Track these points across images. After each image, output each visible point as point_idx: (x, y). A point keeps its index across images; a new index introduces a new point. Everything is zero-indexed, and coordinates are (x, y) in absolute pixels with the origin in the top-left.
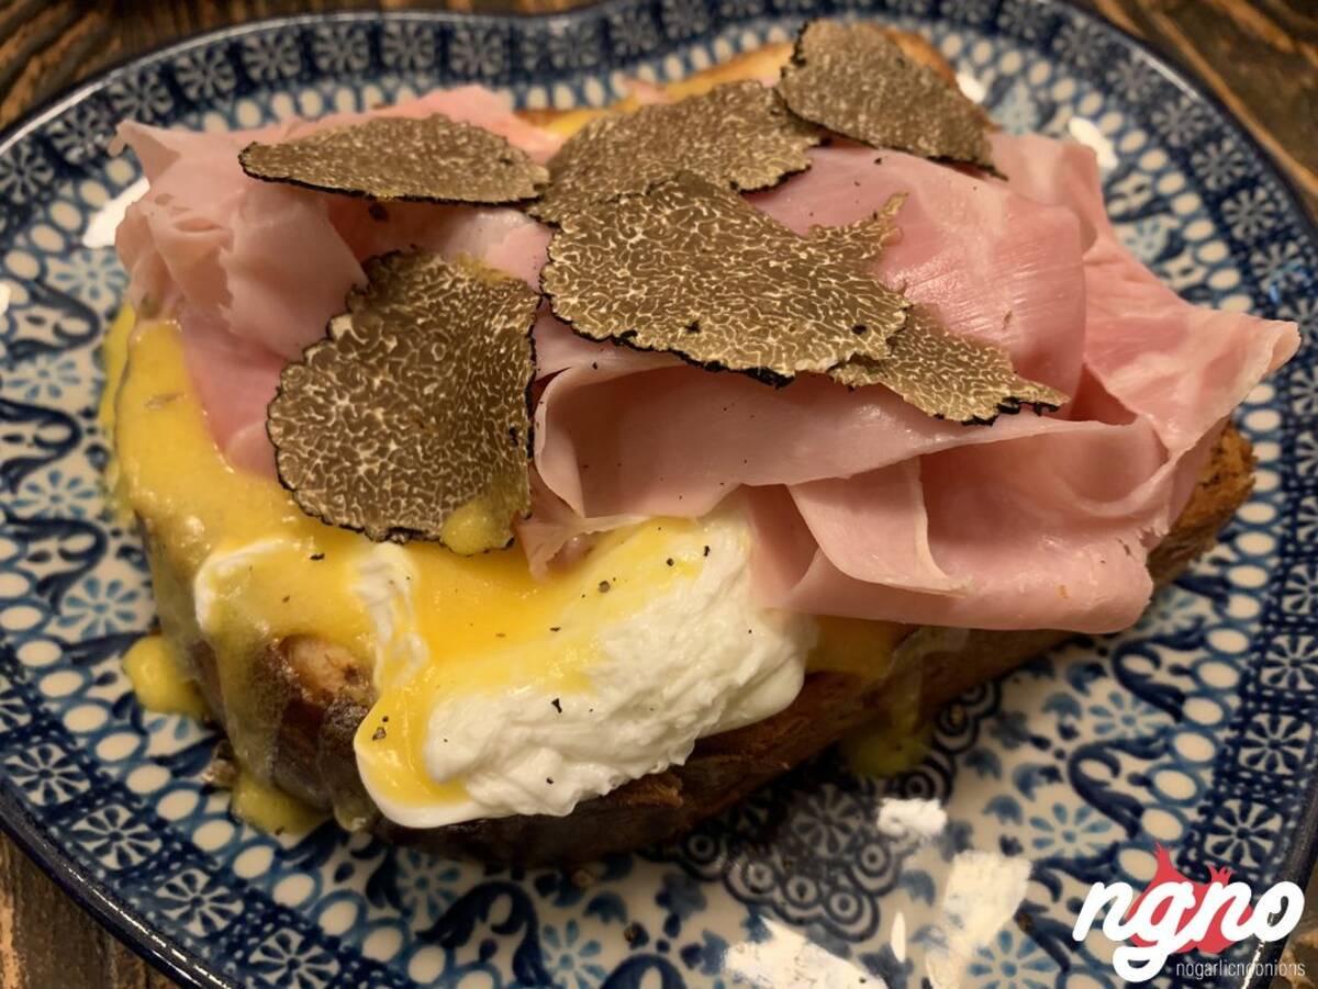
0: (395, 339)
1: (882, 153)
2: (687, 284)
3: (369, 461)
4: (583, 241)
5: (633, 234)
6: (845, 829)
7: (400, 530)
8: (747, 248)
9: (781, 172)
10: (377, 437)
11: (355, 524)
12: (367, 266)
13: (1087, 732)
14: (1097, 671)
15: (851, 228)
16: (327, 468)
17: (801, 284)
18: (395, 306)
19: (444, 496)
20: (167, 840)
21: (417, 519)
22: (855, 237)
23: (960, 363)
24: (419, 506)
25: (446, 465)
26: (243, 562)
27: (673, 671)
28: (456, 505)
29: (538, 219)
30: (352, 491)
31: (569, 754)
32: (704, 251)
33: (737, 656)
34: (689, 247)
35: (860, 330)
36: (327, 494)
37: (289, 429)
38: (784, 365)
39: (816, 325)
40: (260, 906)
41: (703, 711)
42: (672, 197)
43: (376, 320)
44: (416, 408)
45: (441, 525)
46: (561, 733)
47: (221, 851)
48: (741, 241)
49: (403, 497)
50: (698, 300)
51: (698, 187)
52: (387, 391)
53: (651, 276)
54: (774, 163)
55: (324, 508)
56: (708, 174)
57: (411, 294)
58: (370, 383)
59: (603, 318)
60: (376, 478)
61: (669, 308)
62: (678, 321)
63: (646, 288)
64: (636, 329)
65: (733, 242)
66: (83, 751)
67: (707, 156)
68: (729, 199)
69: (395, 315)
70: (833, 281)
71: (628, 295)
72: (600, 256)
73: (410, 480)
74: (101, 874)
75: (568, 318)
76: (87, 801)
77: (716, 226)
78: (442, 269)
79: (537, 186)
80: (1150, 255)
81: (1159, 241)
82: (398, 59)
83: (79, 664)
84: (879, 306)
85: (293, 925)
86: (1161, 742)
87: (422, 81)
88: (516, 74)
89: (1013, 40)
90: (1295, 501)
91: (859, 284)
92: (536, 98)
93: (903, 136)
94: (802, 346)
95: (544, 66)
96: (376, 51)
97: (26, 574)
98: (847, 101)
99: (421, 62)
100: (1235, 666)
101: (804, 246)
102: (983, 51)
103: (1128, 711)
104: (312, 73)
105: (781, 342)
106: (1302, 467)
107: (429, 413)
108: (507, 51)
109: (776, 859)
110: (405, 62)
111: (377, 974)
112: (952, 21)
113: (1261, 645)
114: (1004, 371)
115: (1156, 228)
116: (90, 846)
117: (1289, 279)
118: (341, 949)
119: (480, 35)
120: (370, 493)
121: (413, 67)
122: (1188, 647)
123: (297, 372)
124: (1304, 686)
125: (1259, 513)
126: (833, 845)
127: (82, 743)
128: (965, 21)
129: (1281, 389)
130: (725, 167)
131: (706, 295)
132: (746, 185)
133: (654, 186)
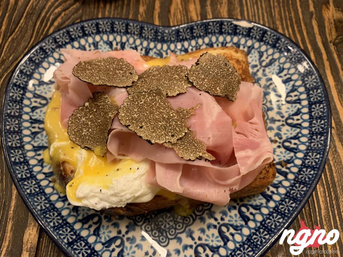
0: (95, 109)
1: (203, 92)
2: (146, 116)
3: (85, 132)
4: (131, 101)
5: (141, 102)
6: (169, 224)
7: (87, 147)
8: (161, 110)
9: (178, 93)
10: (88, 128)
11: (79, 144)
12: (93, 94)
13: (227, 220)
14: (235, 208)
15: (187, 109)
16: (77, 132)
17: (167, 122)
18: (97, 103)
19: (97, 143)
20: (40, 189)
21: (91, 146)
22: (187, 112)
23: (194, 146)
24: (92, 143)
25: (98, 137)
26: (59, 145)
27: (123, 191)
28: (98, 145)
29: (128, 92)
30: (80, 137)
31: (101, 199)
32: (153, 109)
33: (137, 191)
34: (151, 108)
35: (173, 136)
36: (75, 137)
37: (72, 123)
38: (153, 140)
39: (164, 133)
40: (52, 206)
41: (127, 200)
42: (153, 95)
43: (93, 105)
44: (96, 124)
45: (94, 148)
46: (101, 196)
47: (49, 194)
49: (89, 140)
50: (146, 121)
51: (159, 93)
52: (92, 119)
53: (140, 112)
54: (178, 90)
55: (74, 140)
56: (164, 90)
57: (100, 101)
58: (89, 117)
59: (126, 120)
60: (86, 136)
61: (139, 121)
62: (139, 125)
63: (138, 115)
64: (131, 125)
65: (160, 108)
66: (31, 168)
67: (165, 85)
68: (164, 98)
69: (97, 105)
70: (174, 123)
71: (134, 116)
72: (133, 105)
73: (92, 138)
74: (26, 193)
75: (120, 119)
76: (28, 178)
77: (158, 104)
78: (107, 98)
79: (133, 82)
80: (292, 113)
81: (295, 110)
82: (131, 31)
83: (35, 151)
84: (180, 131)
85: (57, 212)
86: (240, 228)
87: (136, 37)
88: (155, 40)
89: (278, 50)
90: (295, 184)
91: (179, 124)
92: (159, 46)
93: (213, 86)
94: (159, 137)
95: (162, 39)
96: (127, 29)
97: (31, 131)
98: (204, 75)
99: (136, 33)
100: (263, 217)
101: (173, 113)
102: (271, 51)
103: (237, 219)
104: (112, 31)
105: (156, 135)
106: (300, 176)
107: (98, 125)
108: (155, 34)
109: (153, 226)
110: (133, 32)
111: (68, 225)
112: (265, 42)
113: (270, 214)
114: (203, 149)
115: (295, 107)
116: (26, 187)
117: (319, 129)
118: (64, 218)
119: (149, 29)
120: (84, 138)
121: (134, 33)
122: (256, 209)
123: (77, 111)
124: (273, 226)
125: (286, 184)
126: (165, 226)
127: (31, 167)
128: (268, 43)
129: (305, 156)
130: (168, 89)
131: (148, 120)
132: (169, 95)
133: (151, 91)
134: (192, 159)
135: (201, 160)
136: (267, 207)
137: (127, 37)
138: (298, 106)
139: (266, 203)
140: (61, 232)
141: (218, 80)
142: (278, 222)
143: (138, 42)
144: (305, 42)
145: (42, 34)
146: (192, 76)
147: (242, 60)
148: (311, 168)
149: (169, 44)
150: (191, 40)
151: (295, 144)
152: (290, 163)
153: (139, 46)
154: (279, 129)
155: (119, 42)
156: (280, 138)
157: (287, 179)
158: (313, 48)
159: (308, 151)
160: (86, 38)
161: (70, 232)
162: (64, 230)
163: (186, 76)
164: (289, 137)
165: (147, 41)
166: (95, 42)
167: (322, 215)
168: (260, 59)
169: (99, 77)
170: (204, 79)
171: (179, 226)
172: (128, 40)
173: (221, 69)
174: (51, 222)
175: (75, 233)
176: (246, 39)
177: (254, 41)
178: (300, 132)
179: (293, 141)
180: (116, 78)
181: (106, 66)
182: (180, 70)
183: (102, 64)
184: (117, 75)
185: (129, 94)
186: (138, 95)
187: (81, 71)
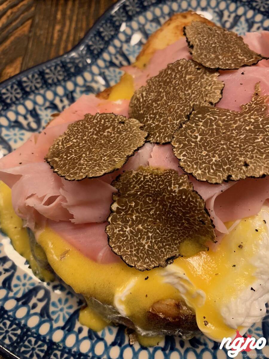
0: (133, 202)
3: (147, 243)
5: (196, 137)
7: (168, 259)
8: (235, 126)
9: (220, 91)
10: (144, 234)
11: (156, 265)
12: (113, 185)
15: (252, 101)
16: (138, 253)
17: (262, 132)
18: (128, 192)
19: (174, 242)
21: (170, 253)
24: (168, 248)
25: (170, 232)
26: (128, 293)
28: (179, 243)
29: (158, 144)
32: (224, 133)
34: (217, 134)
36: (143, 261)
37: (120, 248)
42: (198, 117)
43: (124, 200)
44: (150, 219)
45: (178, 250)
46: (257, 295)
48: (231, 124)
49: (162, 249)
50: (238, 153)
51: (203, 110)
52: (138, 218)
53: (214, 150)
54: (215, 89)
55: (145, 266)
56: (200, 103)
57: (132, 186)
58: (132, 219)
59: (215, 174)
60: (151, 247)
61: (231, 160)
62: (239, 164)
63: (217, 155)
64: (229, 174)
66: (93, 357)
67: (193, 95)
68: (216, 110)
69: (129, 195)
71: (214, 161)
72: (193, 150)
75: (205, 180)
77: (220, 122)
78: (137, 174)
82: (31, 88)
83: (70, 331)
87: (42, 91)
88: (70, 75)
92: (80, 80)
93: (234, 58)
95: (77, 69)
96: (23, 89)
97: (35, 314)
99: (38, 86)
101: (249, 116)
104: (7, 106)
107: (155, 219)
108: (63, 70)
110: (33, 88)
119: (53, 68)
120: (153, 253)
121: (37, 88)
123: (109, 228)
127: (90, 354)
130: (202, 97)
131: (239, 149)
132: (214, 102)
133: (188, 117)
137: (30, 100)
141: (228, 48)
143: (50, 95)
146: (205, 63)
149: (89, 69)
150: (107, 48)
153: (54, 99)
155: (27, 114)
163: (198, 69)
165: (60, 85)
169: (105, 156)
170: (218, 58)
172: (35, 103)
173: (214, 35)
176: (159, 7)
177: (169, 3)
180: (116, 141)
181: (82, 140)
182: (182, 68)
183: (74, 141)
184: (112, 137)
185: (164, 144)
186: (181, 133)
187: (73, 169)
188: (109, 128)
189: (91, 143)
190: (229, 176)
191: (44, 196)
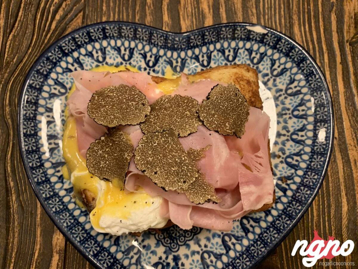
0: (111, 144)
1: (212, 132)
2: (159, 160)
3: (103, 164)
4: (146, 142)
5: (155, 143)
6: (179, 233)
7: (105, 179)
8: (174, 154)
9: (190, 133)
10: (105, 160)
11: (98, 176)
15: (197, 151)
16: (95, 164)
17: (179, 167)
18: (112, 138)
19: (114, 174)
20: (64, 206)
21: (108, 177)
22: (197, 153)
23: (204, 188)
24: (109, 175)
25: (115, 169)
26: (80, 175)
29: (142, 130)
30: (98, 170)
31: (121, 227)
32: (166, 152)
33: (153, 222)
34: (164, 150)
35: (184, 182)
36: (94, 169)
37: (90, 156)
38: (167, 187)
39: (177, 179)
40: (76, 221)
42: (166, 135)
43: (108, 139)
44: (113, 157)
45: (112, 179)
47: (72, 209)
48: (173, 151)
49: (107, 172)
50: (160, 165)
51: (172, 134)
52: (108, 152)
53: (155, 155)
54: (189, 130)
55: (93, 172)
56: (176, 130)
57: (116, 137)
58: (106, 150)
59: (142, 165)
60: (103, 167)
61: (154, 166)
62: (154, 170)
63: (152, 158)
66: (53, 186)
67: (177, 124)
68: (176, 139)
69: (112, 140)
70: (186, 167)
71: (149, 159)
72: (147, 147)
73: (109, 169)
74: (52, 212)
75: (136, 163)
76: (52, 197)
77: (171, 146)
78: (122, 134)
79: (146, 116)
80: (297, 128)
81: (301, 125)
83: (54, 168)
84: (191, 176)
85: (81, 226)
86: (241, 238)
87: (144, 43)
88: (165, 47)
89: (291, 60)
90: (292, 201)
91: (190, 169)
92: (169, 54)
93: (223, 122)
94: (172, 183)
95: (172, 46)
96: (135, 34)
98: (215, 110)
99: (145, 39)
100: (261, 230)
101: (185, 156)
102: (283, 60)
103: (239, 230)
104: (120, 36)
105: (169, 182)
106: (298, 194)
107: (115, 159)
108: (164, 41)
109: (165, 234)
110: (141, 38)
111: (92, 238)
112: (278, 50)
113: (268, 228)
114: (212, 192)
115: (302, 122)
116: (51, 206)
117: (320, 149)
118: (87, 232)
119: (159, 36)
120: (102, 170)
121: (143, 39)
122: (255, 222)
123: (93, 145)
124: (269, 241)
125: (285, 200)
126: (176, 235)
127: (53, 184)
128: (282, 51)
129: (304, 174)
130: (179, 128)
131: (162, 164)
132: (181, 135)
133: (164, 131)
134: (202, 203)
135: (209, 202)
136: (265, 221)
137: (135, 42)
138: (304, 122)
139: (265, 217)
140: (87, 245)
141: (227, 114)
142: (274, 237)
143: (147, 48)
144: (321, 42)
145: (44, 30)
146: (203, 113)
147: (252, 81)
148: (308, 187)
149: (179, 52)
150: (202, 46)
151: (297, 161)
152: (290, 180)
153: (148, 52)
154: (284, 144)
155: (128, 48)
156: (284, 154)
157: (285, 195)
158: (327, 49)
159: (308, 170)
160: (92, 43)
161: (94, 244)
162: (89, 243)
163: (197, 113)
164: (292, 153)
165: (157, 47)
166: (102, 47)
167: (313, 221)
168: (271, 68)
169: (114, 115)
170: (214, 115)
171: (188, 234)
172: (136, 46)
173: (231, 101)
174: (77, 237)
175: (99, 244)
176: (259, 45)
177: (267, 48)
178: (303, 149)
179: (296, 158)
180: (129, 112)
181: (118, 97)
182: (190, 105)
183: (115, 94)
184: (130, 108)
185: (143, 133)
186: (152, 135)
187: (95, 110)
188: (135, 102)
189: (119, 102)
190: (145, 171)
191: (78, 109)
